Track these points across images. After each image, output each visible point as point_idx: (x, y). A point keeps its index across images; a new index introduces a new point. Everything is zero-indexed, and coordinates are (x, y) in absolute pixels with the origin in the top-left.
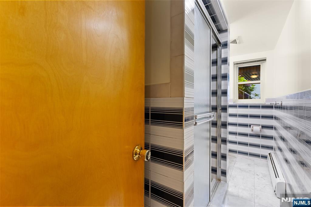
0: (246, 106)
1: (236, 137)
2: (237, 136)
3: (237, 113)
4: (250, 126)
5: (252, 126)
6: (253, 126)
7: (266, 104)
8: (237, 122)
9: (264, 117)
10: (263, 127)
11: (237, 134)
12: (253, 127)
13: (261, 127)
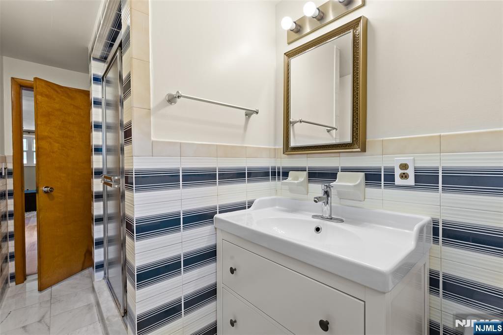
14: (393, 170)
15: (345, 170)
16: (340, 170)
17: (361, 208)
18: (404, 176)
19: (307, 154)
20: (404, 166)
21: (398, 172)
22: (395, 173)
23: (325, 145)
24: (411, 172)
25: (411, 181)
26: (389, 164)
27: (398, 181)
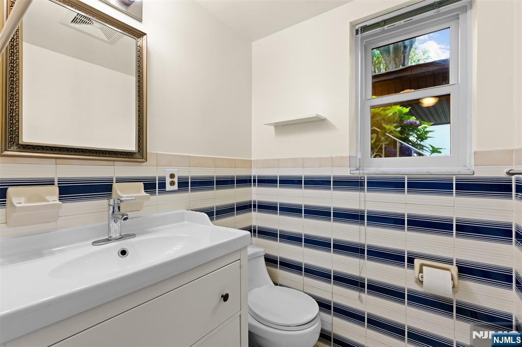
0: (395, 185)
1: (360, 297)
2: (362, 295)
3: (362, 208)
4: (411, 261)
5: (417, 262)
6: (422, 265)
7: (477, 175)
8: (363, 242)
9: (468, 229)
10: (466, 271)
11: (363, 285)
12: (421, 271)
13: (454, 269)
14: (164, 179)
15: (120, 180)
16: (114, 181)
17: (138, 217)
18: (172, 183)
19: (56, 158)
20: (172, 176)
21: (168, 181)
22: (166, 182)
23: (92, 150)
24: (176, 180)
25: (176, 187)
26: (162, 175)
27: (169, 187)
